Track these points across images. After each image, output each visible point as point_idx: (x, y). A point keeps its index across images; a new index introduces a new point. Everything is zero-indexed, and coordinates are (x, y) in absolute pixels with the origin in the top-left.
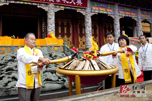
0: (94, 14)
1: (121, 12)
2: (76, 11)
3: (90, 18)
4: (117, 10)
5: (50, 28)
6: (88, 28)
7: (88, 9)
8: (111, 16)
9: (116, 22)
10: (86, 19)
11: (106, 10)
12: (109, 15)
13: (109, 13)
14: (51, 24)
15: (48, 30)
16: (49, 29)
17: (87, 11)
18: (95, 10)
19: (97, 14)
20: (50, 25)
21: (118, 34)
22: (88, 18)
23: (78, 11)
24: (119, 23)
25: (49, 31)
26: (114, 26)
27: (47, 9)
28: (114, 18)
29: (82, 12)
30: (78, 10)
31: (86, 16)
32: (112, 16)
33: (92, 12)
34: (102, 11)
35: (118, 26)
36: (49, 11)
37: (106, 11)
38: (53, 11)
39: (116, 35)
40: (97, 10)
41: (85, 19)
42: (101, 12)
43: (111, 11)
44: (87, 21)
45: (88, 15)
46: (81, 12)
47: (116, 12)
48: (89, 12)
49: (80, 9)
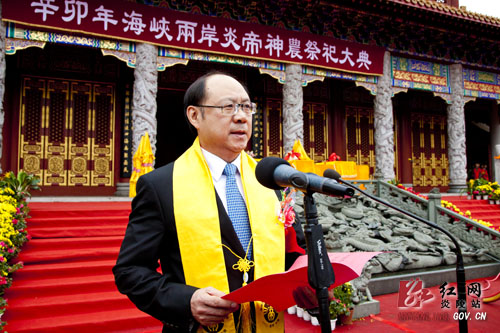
0: (397, 91)
1: (469, 85)
2: (353, 82)
3: (390, 102)
4: (458, 79)
5: (291, 130)
6: (383, 131)
7: (385, 79)
8: (442, 96)
9: (454, 114)
10: (380, 107)
11: (429, 79)
12: (435, 95)
13: (438, 89)
14: (296, 121)
15: (287, 136)
16: (289, 134)
17: (382, 83)
18: (403, 80)
19: (406, 91)
20: (293, 123)
21: (459, 146)
22: (384, 102)
23: (358, 84)
24: (463, 116)
25: (288, 140)
26: (450, 125)
27: (284, 78)
28: (448, 102)
29: (368, 87)
30: (360, 82)
31: (379, 97)
32: (444, 97)
33: (393, 86)
34: (420, 82)
35: (461, 126)
36: (289, 84)
37: (430, 83)
38: (300, 83)
39: (454, 150)
40: (406, 81)
41: (376, 105)
42: (417, 86)
43: (442, 82)
44: (380, 112)
45: (386, 94)
46: (366, 86)
47: (457, 85)
48: (386, 87)
49: (364, 79)
